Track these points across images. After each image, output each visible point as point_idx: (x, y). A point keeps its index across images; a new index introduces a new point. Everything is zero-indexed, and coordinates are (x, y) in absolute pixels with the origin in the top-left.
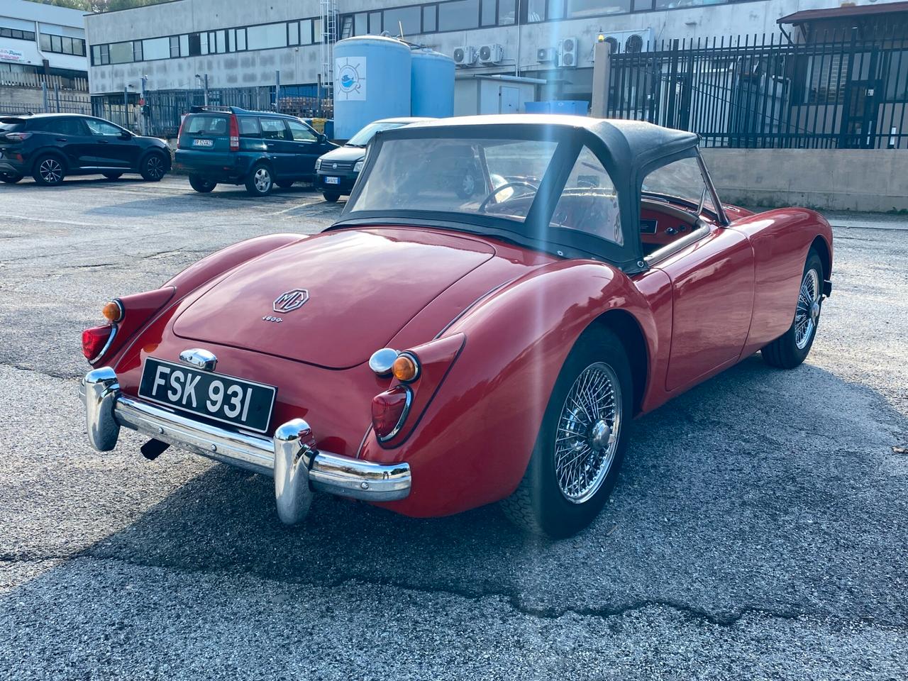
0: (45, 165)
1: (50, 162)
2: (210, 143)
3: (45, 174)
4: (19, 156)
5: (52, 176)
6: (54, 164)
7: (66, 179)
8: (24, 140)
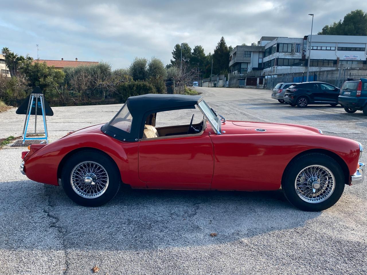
0: (301, 100)
1: (303, 99)
2: (350, 93)
3: (300, 104)
4: (293, 97)
5: (303, 104)
6: (304, 100)
7: (308, 105)
8: (295, 91)
